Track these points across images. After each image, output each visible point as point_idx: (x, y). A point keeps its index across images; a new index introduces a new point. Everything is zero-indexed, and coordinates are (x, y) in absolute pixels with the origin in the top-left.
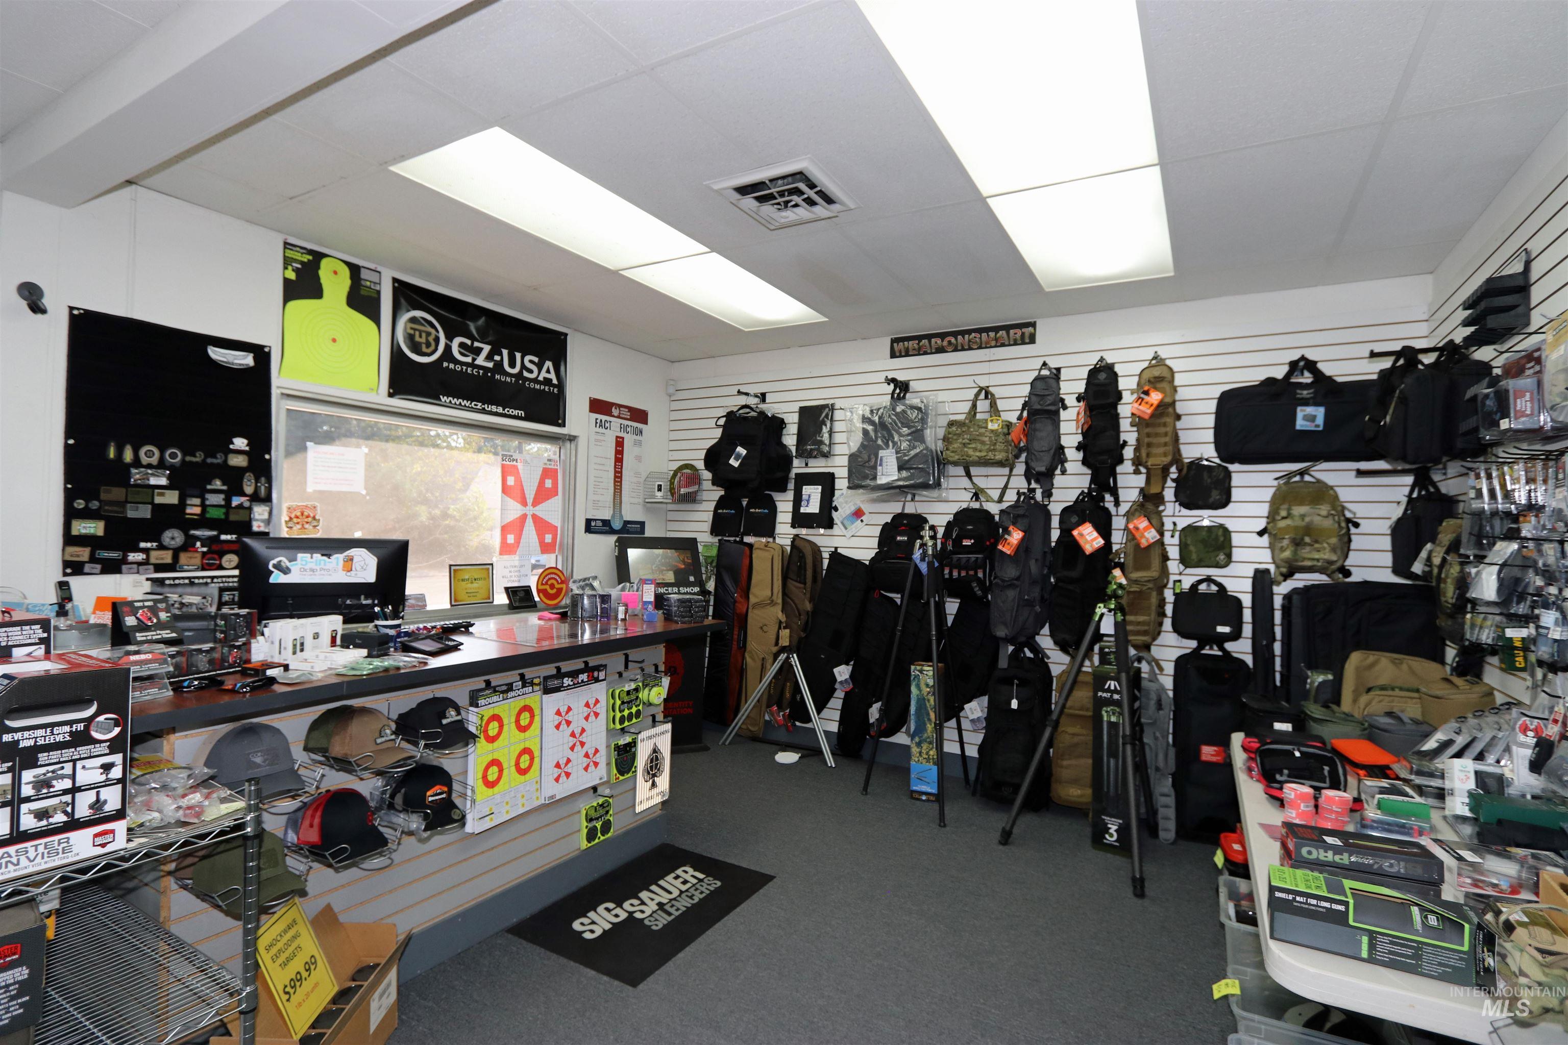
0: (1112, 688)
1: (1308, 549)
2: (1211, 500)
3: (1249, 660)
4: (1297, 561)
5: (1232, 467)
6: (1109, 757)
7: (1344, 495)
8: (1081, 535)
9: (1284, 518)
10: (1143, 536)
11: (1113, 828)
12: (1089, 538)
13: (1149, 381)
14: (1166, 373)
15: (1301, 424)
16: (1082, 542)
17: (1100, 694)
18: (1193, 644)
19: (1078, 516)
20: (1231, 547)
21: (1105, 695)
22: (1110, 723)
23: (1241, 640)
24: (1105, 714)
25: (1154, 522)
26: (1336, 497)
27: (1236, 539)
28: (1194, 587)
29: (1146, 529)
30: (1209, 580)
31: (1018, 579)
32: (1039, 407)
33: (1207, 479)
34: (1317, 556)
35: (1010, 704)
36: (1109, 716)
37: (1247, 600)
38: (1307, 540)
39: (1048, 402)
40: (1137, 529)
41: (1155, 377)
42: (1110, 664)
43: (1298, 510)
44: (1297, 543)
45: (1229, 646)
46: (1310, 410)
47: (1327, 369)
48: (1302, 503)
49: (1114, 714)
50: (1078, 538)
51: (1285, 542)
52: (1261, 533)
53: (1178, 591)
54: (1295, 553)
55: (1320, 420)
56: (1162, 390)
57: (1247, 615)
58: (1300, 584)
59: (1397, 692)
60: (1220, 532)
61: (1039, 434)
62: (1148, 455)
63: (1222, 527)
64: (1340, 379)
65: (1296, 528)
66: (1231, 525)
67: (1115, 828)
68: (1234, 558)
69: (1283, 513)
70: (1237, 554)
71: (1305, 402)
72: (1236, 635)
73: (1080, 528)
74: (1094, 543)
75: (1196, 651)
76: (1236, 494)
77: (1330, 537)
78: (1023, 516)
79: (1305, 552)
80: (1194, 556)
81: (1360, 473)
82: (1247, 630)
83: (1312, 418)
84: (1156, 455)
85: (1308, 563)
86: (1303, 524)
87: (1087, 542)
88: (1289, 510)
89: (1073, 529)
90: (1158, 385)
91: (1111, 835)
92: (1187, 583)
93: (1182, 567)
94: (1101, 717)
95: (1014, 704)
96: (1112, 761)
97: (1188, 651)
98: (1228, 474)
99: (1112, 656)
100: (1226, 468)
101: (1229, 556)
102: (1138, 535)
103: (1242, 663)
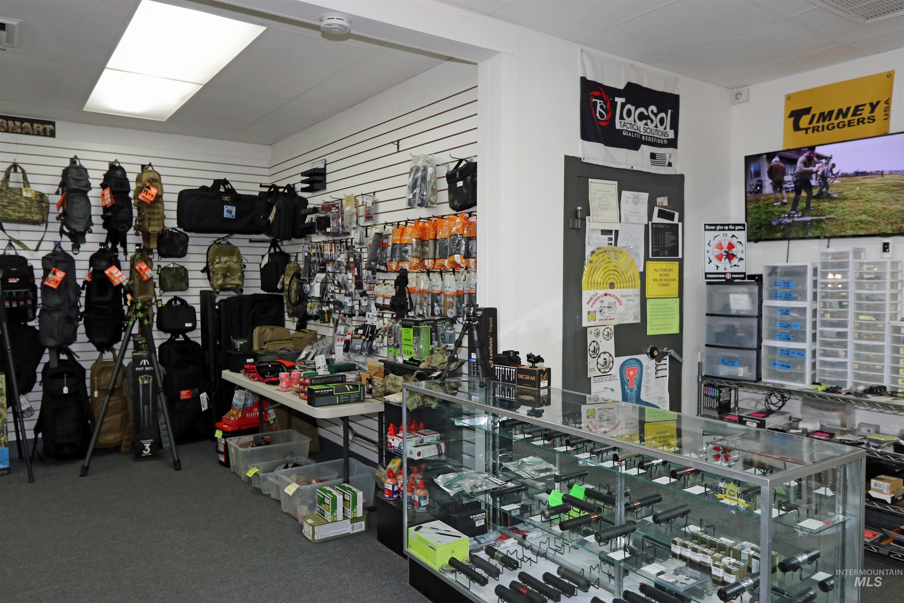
0: (145, 364)
1: (229, 279)
2: (179, 253)
3: (199, 341)
4: (224, 285)
5: (189, 234)
6: (143, 405)
7: (242, 251)
8: (111, 274)
9: (217, 263)
10: (145, 274)
11: (147, 446)
12: (117, 276)
13: (149, 181)
14: (157, 177)
15: (226, 215)
16: (112, 278)
17: (137, 369)
18: (169, 336)
19: (106, 261)
20: (188, 279)
21: (140, 369)
22: (144, 385)
23: (195, 331)
24: (140, 380)
25: (149, 264)
26: (239, 253)
27: (190, 275)
28: (170, 302)
29: (146, 269)
30: (176, 298)
31: (61, 305)
32: (75, 187)
33: (177, 241)
34: (233, 283)
35: (62, 390)
36: (143, 381)
37: (198, 308)
38: (228, 274)
39: (83, 185)
40: (141, 269)
41: (152, 179)
42: (142, 350)
43: (224, 259)
44: (225, 276)
45: (189, 335)
46: (230, 208)
47: (235, 186)
48: (225, 256)
49: (146, 379)
50: (109, 275)
51: (219, 276)
52: (203, 271)
53: (160, 306)
54: (224, 281)
55: (234, 213)
56: (156, 187)
57: (198, 317)
58: (225, 298)
59: (276, 342)
60: (183, 270)
61: (76, 206)
62: (149, 225)
63: (182, 267)
64: (238, 192)
65: (224, 268)
66: (188, 266)
67: (149, 445)
68: (190, 286)
69: (217, 260)
70: (191, 283)
71: (227, 203)
72: (193, 328)
73: (110, 269)
74: (120, 279)
75: (170, 340)
76: (190, 249)
77: (237, 273)
78: (62, 261)
79: (228, 280)
80: (169, 285)
81: (251, 241)
82: (199, 324)
83: (230, 212)
84: (154, 226)
85: (229, 286)
86: (226, 266)
87: (116, 278)
88: (219, 258)
89: (105, 270)
90: (153, 184)
91: (147, 450)
92: (165, 301)
93: (162, 292)
94: (138, 382)
95: (66, 390)
96: (146, 407)
97: (166, 341)
98: (187, 238)
99: (143, 345)
100: (186, 235)
101: (187, 284)
102: (142, 273)
103: (195, 343)
